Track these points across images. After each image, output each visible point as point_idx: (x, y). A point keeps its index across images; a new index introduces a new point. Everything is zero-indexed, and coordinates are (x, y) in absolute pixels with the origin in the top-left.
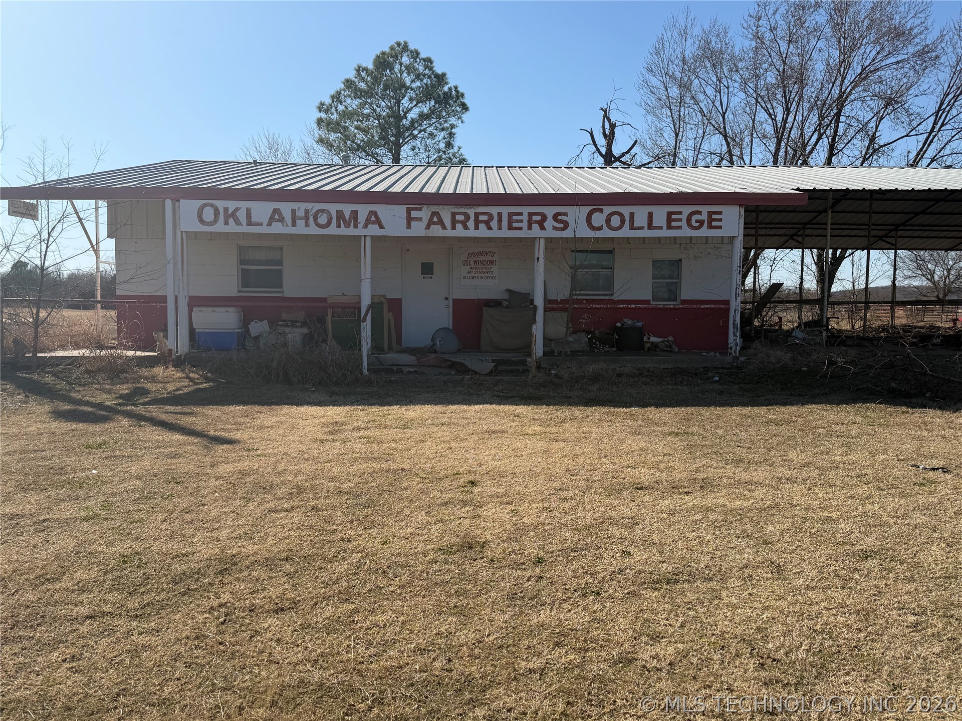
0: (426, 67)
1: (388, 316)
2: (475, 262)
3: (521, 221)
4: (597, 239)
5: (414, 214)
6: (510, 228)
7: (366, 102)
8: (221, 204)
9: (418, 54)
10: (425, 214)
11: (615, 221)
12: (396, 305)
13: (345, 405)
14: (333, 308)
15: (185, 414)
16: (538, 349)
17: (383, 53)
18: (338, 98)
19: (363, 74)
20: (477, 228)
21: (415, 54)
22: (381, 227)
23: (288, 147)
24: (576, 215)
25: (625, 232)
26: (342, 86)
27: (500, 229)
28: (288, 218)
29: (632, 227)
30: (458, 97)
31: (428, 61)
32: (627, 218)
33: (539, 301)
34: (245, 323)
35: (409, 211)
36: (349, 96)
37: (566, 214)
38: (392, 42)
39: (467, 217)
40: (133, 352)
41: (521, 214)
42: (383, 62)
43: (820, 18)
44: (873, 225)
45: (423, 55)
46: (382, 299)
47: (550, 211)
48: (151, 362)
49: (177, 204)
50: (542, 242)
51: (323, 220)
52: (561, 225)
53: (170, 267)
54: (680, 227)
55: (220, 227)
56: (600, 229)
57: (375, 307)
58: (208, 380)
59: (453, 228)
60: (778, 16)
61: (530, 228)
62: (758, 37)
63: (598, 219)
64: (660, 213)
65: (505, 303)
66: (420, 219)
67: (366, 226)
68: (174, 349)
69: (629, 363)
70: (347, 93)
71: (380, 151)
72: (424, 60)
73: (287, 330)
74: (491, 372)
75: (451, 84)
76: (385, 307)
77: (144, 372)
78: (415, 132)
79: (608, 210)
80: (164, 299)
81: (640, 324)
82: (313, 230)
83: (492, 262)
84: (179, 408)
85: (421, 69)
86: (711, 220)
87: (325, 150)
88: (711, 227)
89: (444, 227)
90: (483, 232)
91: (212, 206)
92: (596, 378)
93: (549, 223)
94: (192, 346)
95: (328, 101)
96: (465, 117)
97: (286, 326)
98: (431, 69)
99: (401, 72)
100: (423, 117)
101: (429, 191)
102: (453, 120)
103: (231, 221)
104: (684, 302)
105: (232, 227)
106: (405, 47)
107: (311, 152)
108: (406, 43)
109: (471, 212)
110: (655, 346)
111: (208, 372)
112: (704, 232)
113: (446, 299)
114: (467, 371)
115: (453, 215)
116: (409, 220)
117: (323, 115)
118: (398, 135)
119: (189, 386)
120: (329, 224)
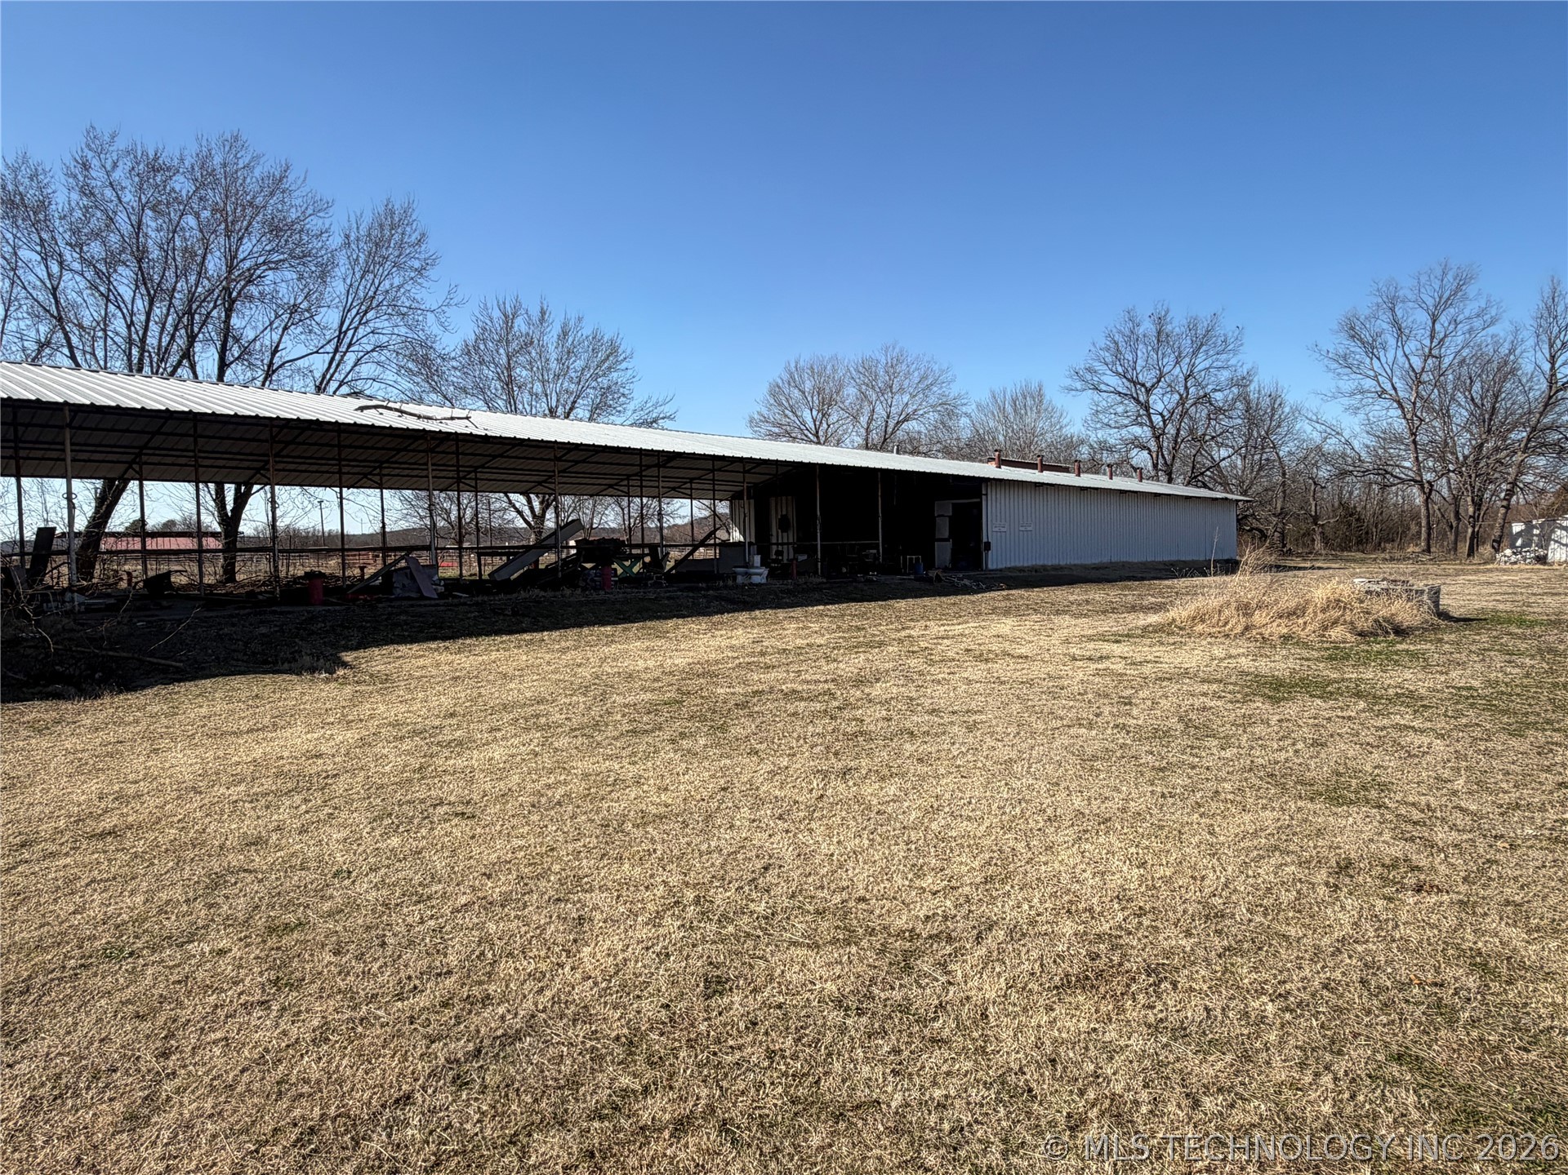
44: (200, 451)
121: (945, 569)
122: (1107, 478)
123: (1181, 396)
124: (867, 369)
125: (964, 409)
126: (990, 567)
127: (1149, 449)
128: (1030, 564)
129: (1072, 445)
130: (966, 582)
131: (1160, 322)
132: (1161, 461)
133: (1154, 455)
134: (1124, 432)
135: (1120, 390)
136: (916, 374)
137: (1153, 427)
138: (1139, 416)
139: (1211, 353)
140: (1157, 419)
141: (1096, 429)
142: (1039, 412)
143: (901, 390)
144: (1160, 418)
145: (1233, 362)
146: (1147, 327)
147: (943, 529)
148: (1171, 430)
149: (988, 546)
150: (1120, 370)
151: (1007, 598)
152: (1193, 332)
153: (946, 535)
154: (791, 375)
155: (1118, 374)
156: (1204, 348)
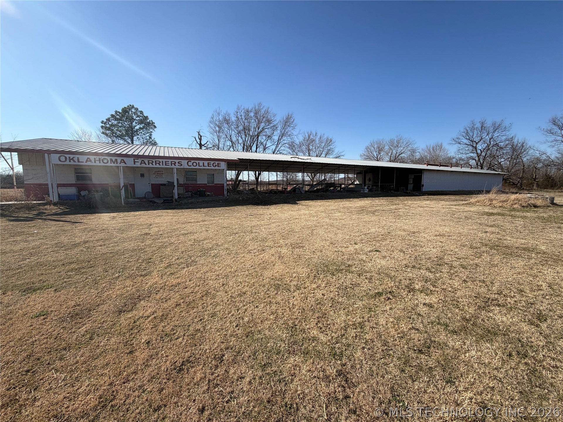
0: (141, 113)
1: (130, 189)
2: (157, 174)
3: (169, 163)
4: (189, 169)
5: (136, 160)
6: (166, 165)
7: (120, 122)
8: (67, 156)
9: (138, 109)
10: (140, 160)
11: (195, 164)
12: (133, 186)
13: (116, 212)
14: (111, 186)
15: (62, 217)
16: (176, 196)
17: (125, 108)
18: (109, 120)
19: (118, 113)
20: (156, 165)
21: (137, 109)
22: (125, 164)
23: (90, 134)
24: (184, 163)
25: (197, 167)
26: (110, 116)
27: (163, 165)
28: (93, 160)
29: (199, 166)
30: (152, 124)
31: (141, 112)
32: (198, 164)
33: (176, 184)
34: (79, 191)
35: (134, 160)
36: (113, 120)
37: (181, 162)
38: (128, 104)
39: (153, 162)
40: (36, 202)
41: (169, 161)
42: (125, 111)
43: (252, 114)
45: (139, 110)
46: (127, 184)
47: (177, 161)
48: (44, 204)
49: (50, 155)
50: (175, 169)
51: (105, 161)
52: (180, 165)
53: (49, 175)
54: (211, 166)
55: (67, 162)
56: (191, 166)
57: (125, 186)
58: (67, 209)
59: (149, 164)
60: (242, 113)
61: (171, 165)
62: (237, 117)
63: (190, 164)
64: (206, 163)
65: (167, 185)
66: (138, 162)
67: (120, 163)
68: (53, 200)
69: (201, 199)
70: (112, 119)
71: (126, 138)
72: (140, 111)
73: (95, 193)
74: (162, 203)
75: (150, 119)
76: (129, 186)
77: (41, 207)
78: (138, 133)
79: (192, 161)
80: (47, 185)
81: (204, 190)
82: (102, 164)
83: (162, 174)
84: (59, 216)
85: (139, 114)
86: (218, 165)
87: (105, 136)
88: (218, 167)
89: (146, 164)
90: (158, 166)
91: (64, 156)
92: (191, 203)
93: (177, 164)
94: (59, 199)
95: (105, 121)
96: (155, 129)
97: (95, 192)
98: (143, 114)
99: (132, 114)
100: (140, 128)
101: (140, 154)
102: (151, 130)
103: (72, 161)
104: (215, 184)
105: (72, 163)
106: (133, 107)
107: (100, 136)
108: (133, 105)
109: (154, 161)
110: (208, 195)
111: (67, 206)
112: (217, 168)
113: (149, 184)
114: (155, 203)
115: (148, 161)
116: (135, 162)
117: (103, 125)
118: (132, 134)
119: (60, 211)
120: (108, 162)
121: (411, 191)
122: (460, 168)
123: (488, 144)
124: (392, 141)
125: (418, 151)
126: (423, 190)
127: (475, 160)
128: (434, 190)
129: (450, 158)
130: (417, 194)
131: (482, 124)
132: (479, 163)
133: (477, 161)
134: (467, 155)
135: (467, 143)
136: (405, 142)
137: (477, 154)
138: (473, 150)
139: (500, 131)
140: (479, 152)
141: (458, 154)
142: (440, 150)
143: (401, 146)
144: (480, 151)
145: (508, 134)
146: (478, 125)
147: (411, 181)
148: (483, 154)
149: (423, 185)
150: (468, 138)
151: (428, 197)
152: (494, 126)
153: (412, 182)
154: (372, 144)
155: (467, 139)
156: (497, 130)
